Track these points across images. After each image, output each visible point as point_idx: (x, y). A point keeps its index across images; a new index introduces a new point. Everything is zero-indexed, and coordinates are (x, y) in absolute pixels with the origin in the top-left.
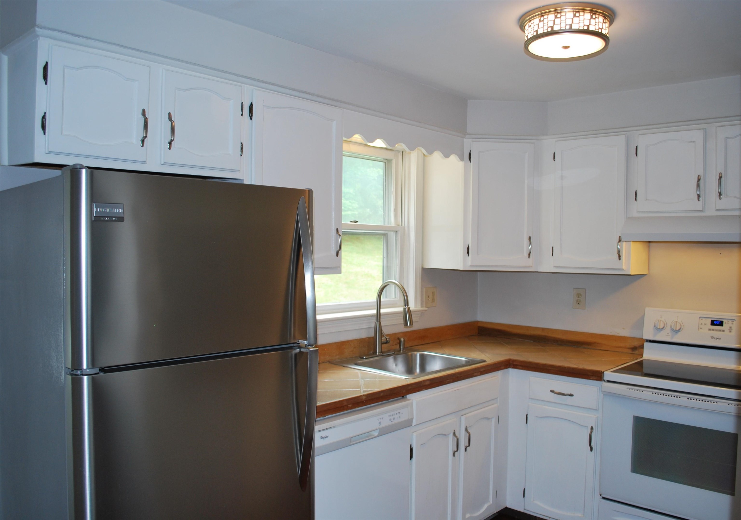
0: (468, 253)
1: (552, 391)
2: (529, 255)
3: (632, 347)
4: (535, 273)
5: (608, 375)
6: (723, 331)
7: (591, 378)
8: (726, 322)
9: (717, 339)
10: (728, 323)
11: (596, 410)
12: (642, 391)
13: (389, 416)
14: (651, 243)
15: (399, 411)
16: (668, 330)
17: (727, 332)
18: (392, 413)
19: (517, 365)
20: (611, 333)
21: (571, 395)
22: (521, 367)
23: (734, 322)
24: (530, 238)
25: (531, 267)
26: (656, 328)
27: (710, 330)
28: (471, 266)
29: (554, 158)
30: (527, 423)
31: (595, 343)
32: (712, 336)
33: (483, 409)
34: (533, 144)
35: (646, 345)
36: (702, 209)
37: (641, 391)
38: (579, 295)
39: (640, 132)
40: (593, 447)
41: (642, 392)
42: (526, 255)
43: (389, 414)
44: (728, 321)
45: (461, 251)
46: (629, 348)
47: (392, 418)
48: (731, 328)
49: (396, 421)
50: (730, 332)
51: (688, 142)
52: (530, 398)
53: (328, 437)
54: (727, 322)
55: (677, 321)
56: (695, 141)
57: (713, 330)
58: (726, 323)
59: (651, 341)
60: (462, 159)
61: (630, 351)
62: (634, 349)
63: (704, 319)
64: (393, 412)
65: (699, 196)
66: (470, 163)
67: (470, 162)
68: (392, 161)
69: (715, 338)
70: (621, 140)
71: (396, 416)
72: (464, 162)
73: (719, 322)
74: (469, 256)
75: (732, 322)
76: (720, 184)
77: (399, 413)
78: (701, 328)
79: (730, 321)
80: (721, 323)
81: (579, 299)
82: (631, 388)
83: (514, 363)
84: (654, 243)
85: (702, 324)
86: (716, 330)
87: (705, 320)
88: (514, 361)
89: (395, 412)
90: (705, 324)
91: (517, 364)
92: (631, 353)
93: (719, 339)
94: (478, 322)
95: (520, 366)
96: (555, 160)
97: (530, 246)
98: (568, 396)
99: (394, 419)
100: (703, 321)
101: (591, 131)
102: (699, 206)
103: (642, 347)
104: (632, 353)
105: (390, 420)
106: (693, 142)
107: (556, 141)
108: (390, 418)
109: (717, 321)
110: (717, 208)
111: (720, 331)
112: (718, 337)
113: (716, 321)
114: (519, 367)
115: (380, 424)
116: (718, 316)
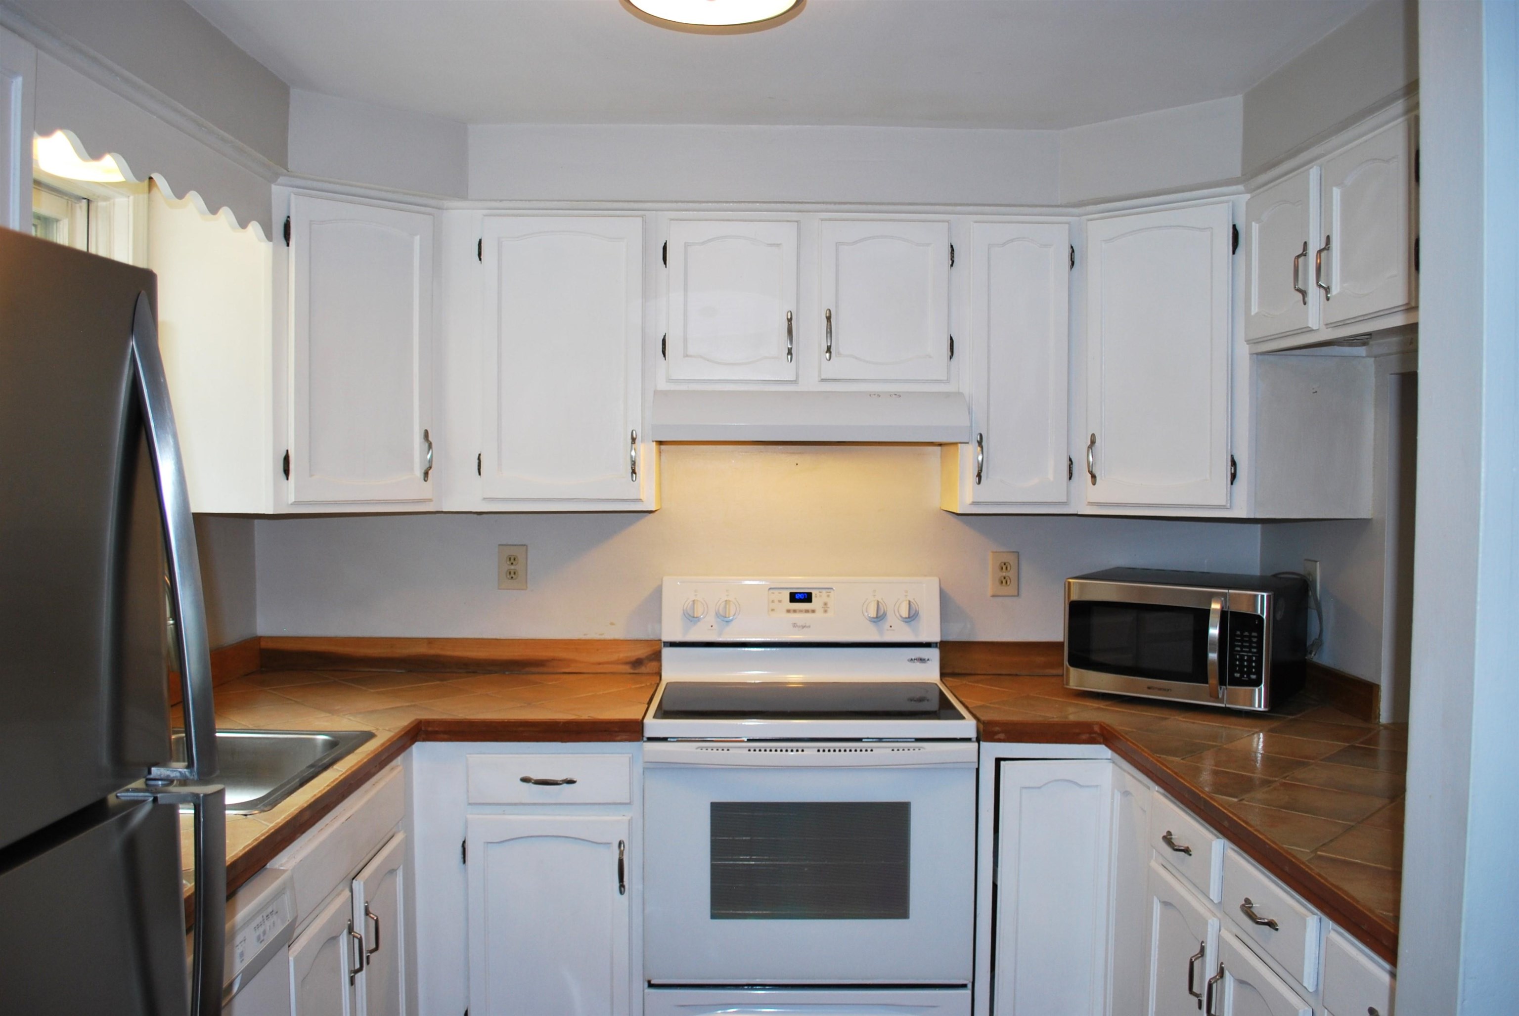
0: (287, 472)
1: (525, 780)
2: (426, 474)
3: (634, 659)
4: (437, 515)
5: (654, 726)
6: (813, 611)
7: (619, 738)
8: (816, 594)
9: (805, 629)
10: (820, 596)
11: (629, 804)
12: (728, 750)
13: (255, 928)
14: (663, 445)
16: (711, 619)
17: (819, 614)
18: (259, 919)
19: (436, 732)
20: (585, 635)
21: (571, 782)
22: (446, 736)
23: (830, 592)
24: (426, 434)
25: (430, 500)
26: (687, 615)
27: (788, 611)
28: (296, 503)
29: (480, 254)
30: (464, 862)
31: (554, 659)
32: (795, 624)
34: (432, 216)
35: (666, 652)
36: (795, 379)
37: (725, 749)
38: (512, 560)
39: (673, 214)
40: (627, 887)
41: (728, 752)
42: (419, 473)
43: (255, 923)
44: (820, 592)
45: (269, 465)
46: (626, 663)
47: (261, 930)
48: (826, 604)
49: (270, 936)
50: (826, 611)
51: (768, 244)
52: (470, 804)
54: (818, 594)
55: (726, 598)
56: (780, 244)
57: (795, 611)
58: (816, 597)
59: (673, 644)
60: (269, 236)
61: (627, 669)
62: (637, 663)
63: (776, 592)
64: (261, 916)
65: (790, 352)
66: (287, 248)
67: (288, 245)
68: (58, 223)
69: (799, 627)
70: (631, 227)
71: (268, 923)
72: (271, 243)
73: (805, 596)
74: (287, 479)
75: (828, 592)
76: (829, 331)
78: (773, 610)
79: (824, 591)
80: (807, 598)
81: (512, 567)
82: (710, 747)
83: (430, 729)
84: (672, 445)
85: (773, 601)
86: (801, 611)
87: (779, 593)
88: (428, 722)
89: (265, 914)
90: (780, 601)
91: (437, 729)
92: (630, 673)
93: (807, 627)
94: (259, 639)
95: (445, 732)
96: (482, 257)
97: (428, 453)
98: (565, 785)
99: (264, 933)
100: (776, 595)
101: (567, 201)
102: (786, 371)
103: (657, 656)
104: (632, 671)
105: (259, 938)
106: (777, 244)
107: (485, 216)
108: (257, 933)
109: (800, 593)
110: (823, 377)
111: (807, 611)
112: (806, 623)
113: (798, 594)
114: (442, 736)
115: (241, 959)
116: (801, 584)
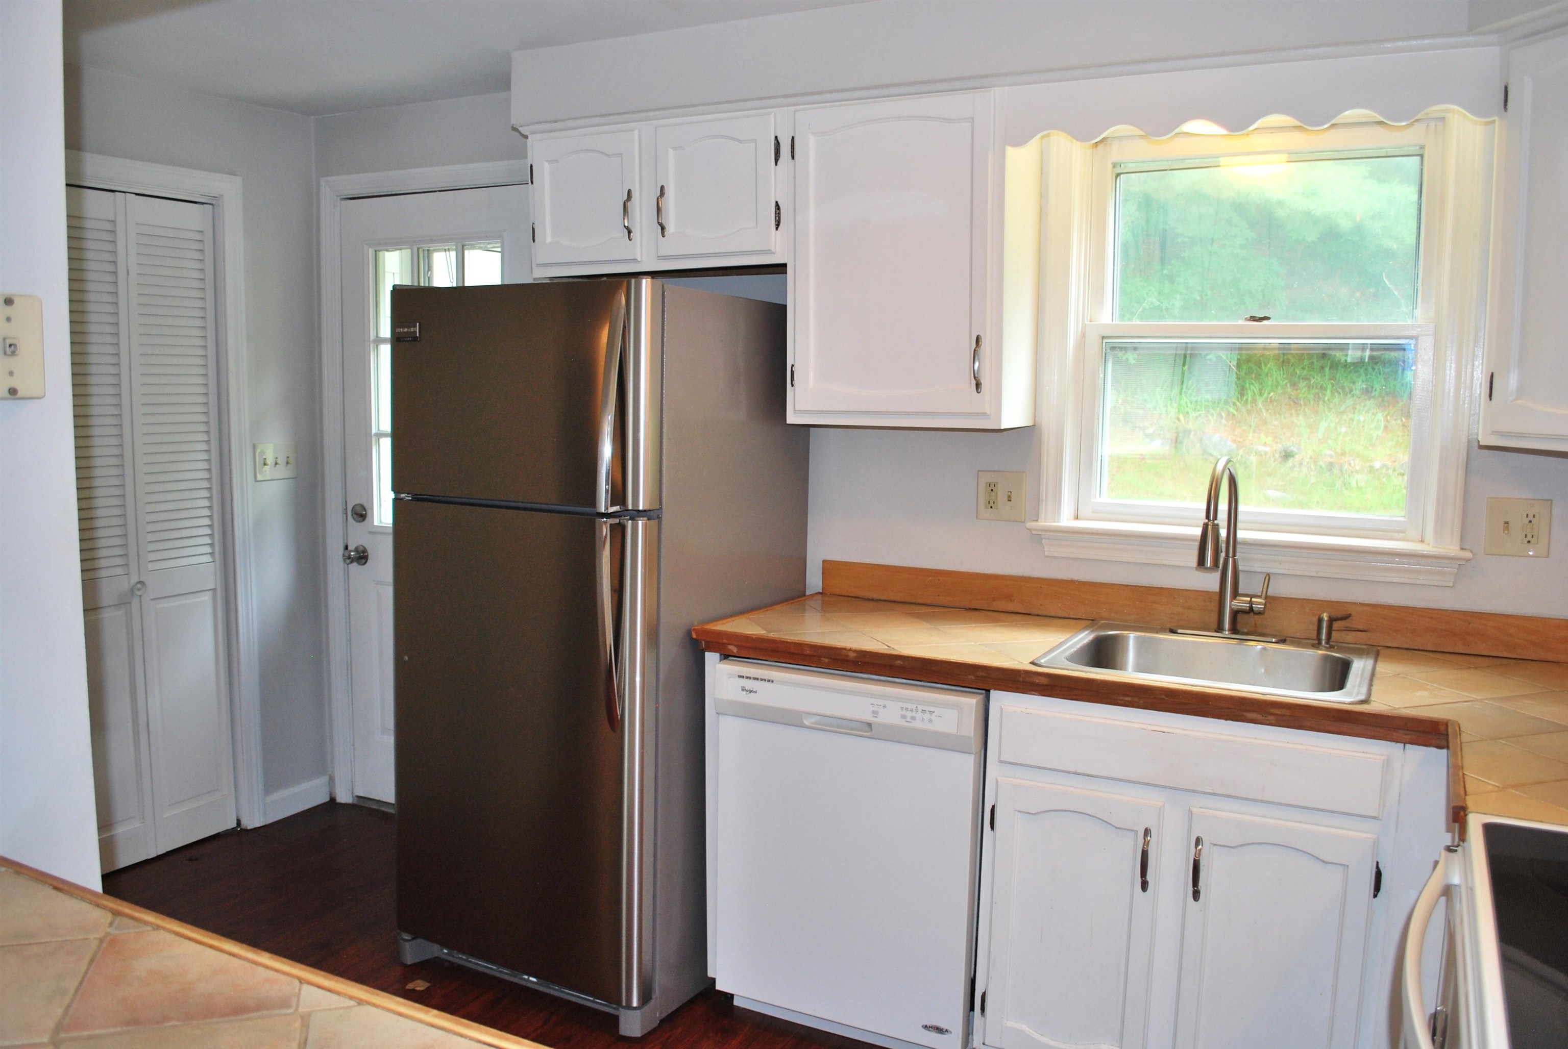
0: (1491, 394)
13: (902, 707)
15: (932, 709)
18: (909, 706)
33: (1283, 822)
43: (905, 705)
47: (909, 713)
49: (917, 724)
53: (756, 692)
64: (917, 705)
67: (1505, 116)
71: (919, 715)
74: (1490, 403)
77: (931, 712)
89: (922, 707)
99: (913, 718)
105: (903, 716)
108: (904, 712)
115: (874, 715)
